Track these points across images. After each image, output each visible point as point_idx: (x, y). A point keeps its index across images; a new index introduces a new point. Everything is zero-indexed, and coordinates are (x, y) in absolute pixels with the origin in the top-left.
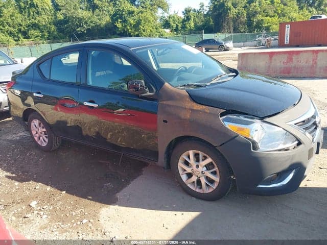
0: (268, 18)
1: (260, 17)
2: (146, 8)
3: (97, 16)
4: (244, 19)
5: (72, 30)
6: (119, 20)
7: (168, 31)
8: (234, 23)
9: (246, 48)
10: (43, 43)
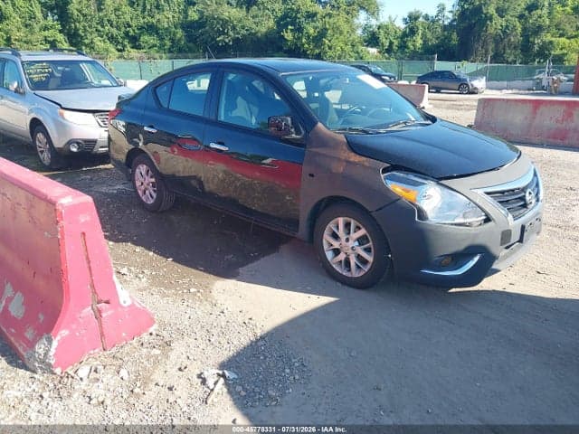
0: (563, 39)
1: (548, 38)
2: (339, 8)
3: (253, 17)
4: (516, 38)
5: (209, 40)
6: (290, 27)
7: (374, 51)
8: (496, 46)
9: (510, 91)
10: (161, 58)
